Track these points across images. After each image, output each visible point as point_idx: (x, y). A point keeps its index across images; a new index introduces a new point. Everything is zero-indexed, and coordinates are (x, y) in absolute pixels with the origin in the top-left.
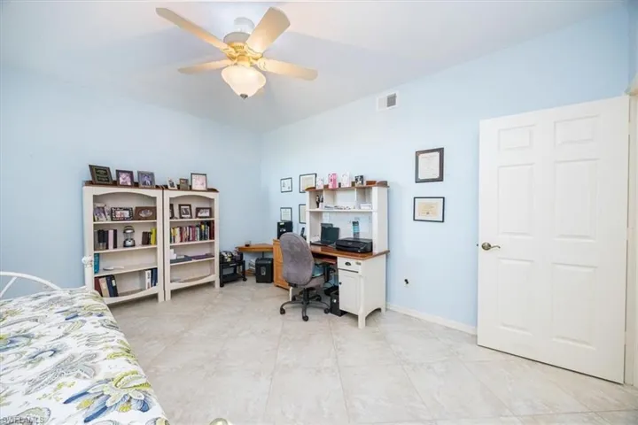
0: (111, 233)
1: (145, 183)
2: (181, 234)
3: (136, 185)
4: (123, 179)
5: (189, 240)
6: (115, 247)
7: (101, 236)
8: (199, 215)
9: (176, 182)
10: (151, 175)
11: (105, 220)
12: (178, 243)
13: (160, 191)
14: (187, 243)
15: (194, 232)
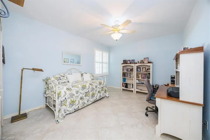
0: (126, 74)
1: (132, 63)
2: (141, 76)
3: (130, 63)
4: (129, 62)
5: (143, 78)
6: (127, 77)
7: (124, 74)
8: (147, 71)
9: (140, 61)
10: (134, 60)
11: (125, 71)
12: (140, 78)
13: (134, 64)
14: (143, 79)
15: (145, 76)
